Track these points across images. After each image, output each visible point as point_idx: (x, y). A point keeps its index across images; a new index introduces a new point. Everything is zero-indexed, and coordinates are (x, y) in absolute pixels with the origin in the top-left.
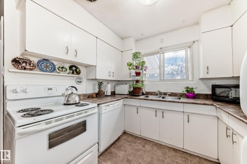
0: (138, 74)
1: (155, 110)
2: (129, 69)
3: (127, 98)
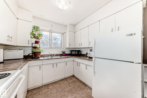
0: (37, 42)
2: (31, 37)
3: (31, 61)
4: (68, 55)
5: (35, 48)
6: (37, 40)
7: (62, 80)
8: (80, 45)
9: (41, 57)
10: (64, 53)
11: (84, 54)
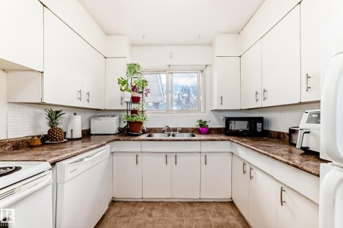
0: (135, 100)
1: (164, 155)
2: (121, 90)
3: (118, 140)
4: (218, 131)
5: (134, 112)
6: (136, 95)
7: (191, 203)
8: (260, 97)
9: (144, 132)
10: (203, 124)
11: (279, 133)
